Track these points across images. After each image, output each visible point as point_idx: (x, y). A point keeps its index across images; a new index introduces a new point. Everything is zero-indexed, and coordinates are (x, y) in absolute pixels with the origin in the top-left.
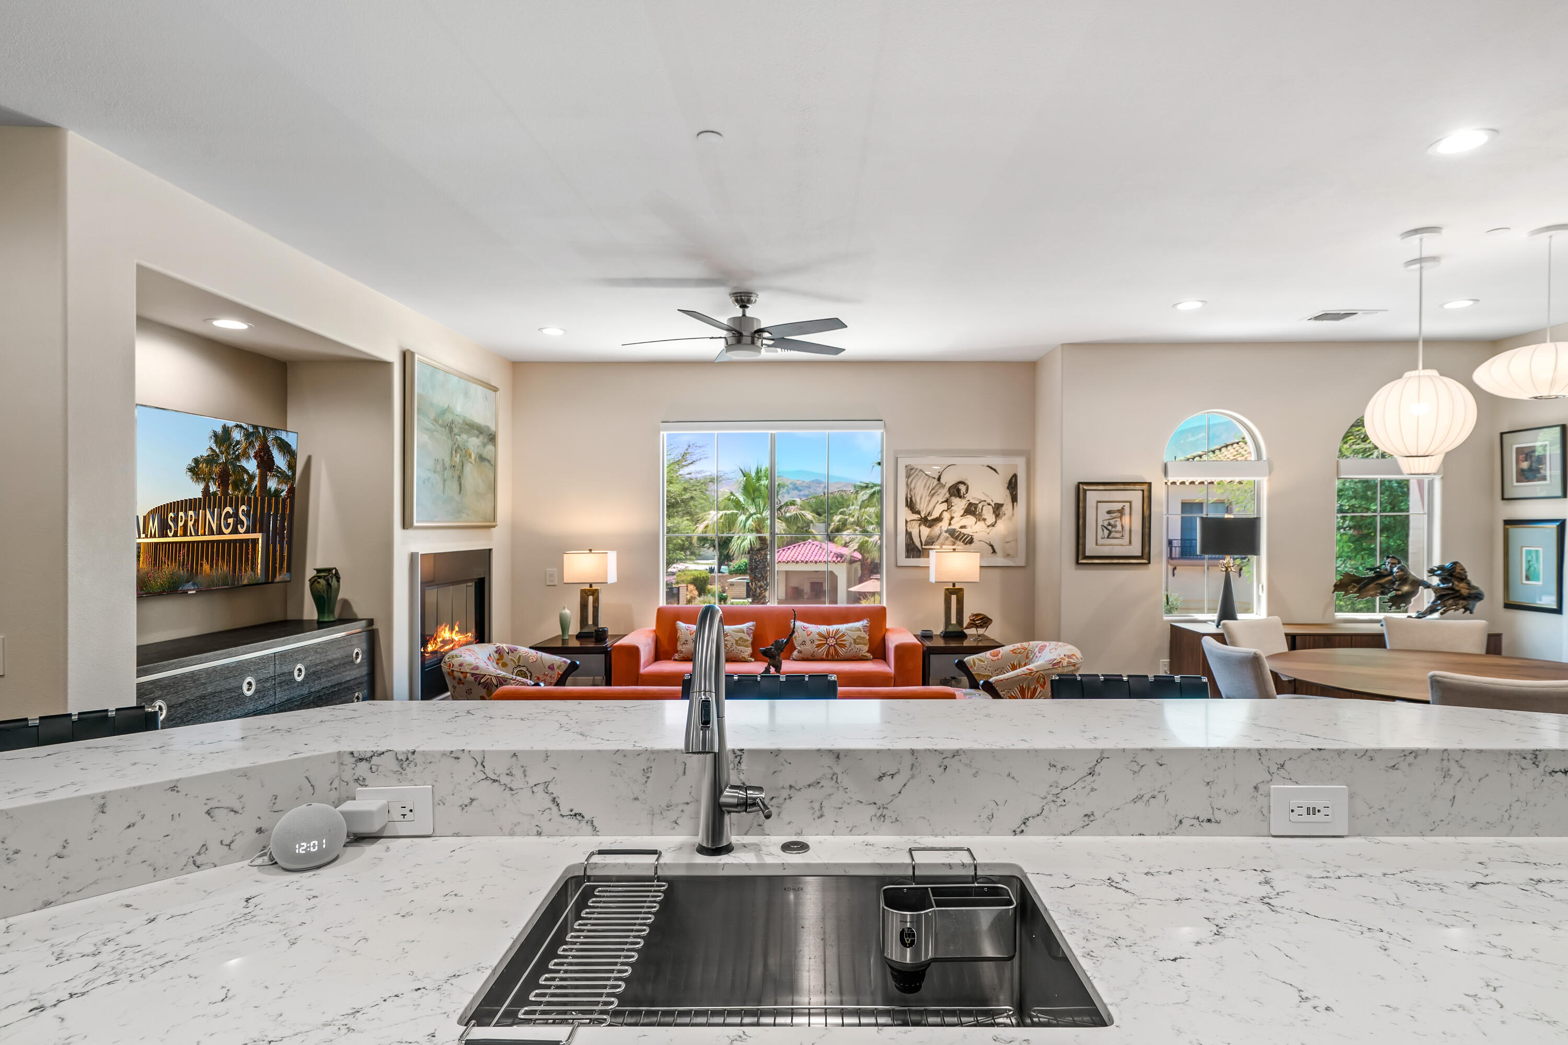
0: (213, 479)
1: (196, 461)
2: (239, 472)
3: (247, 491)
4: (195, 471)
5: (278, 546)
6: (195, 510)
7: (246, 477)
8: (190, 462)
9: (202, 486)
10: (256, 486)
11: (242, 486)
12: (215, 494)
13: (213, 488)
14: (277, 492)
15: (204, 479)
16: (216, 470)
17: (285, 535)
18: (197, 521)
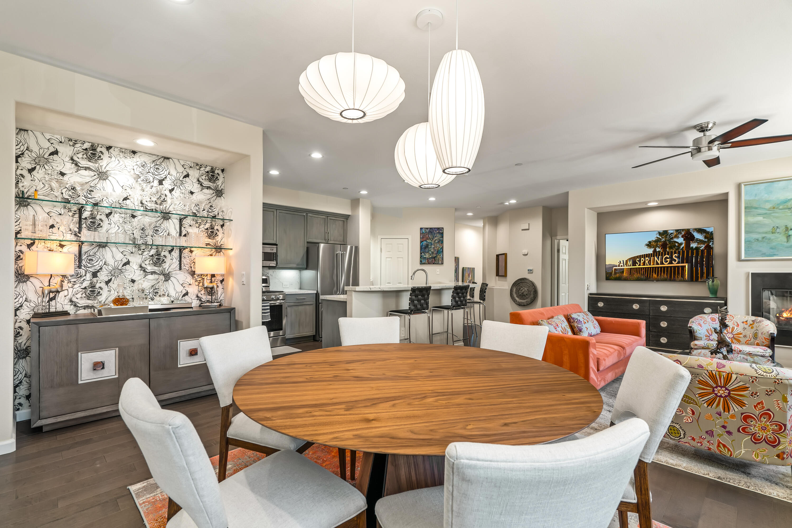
0: (658, 247)
1: (650, 242)
2: (672, 243)
3: (678, 249)
4: (649, 245)
5: (699, 269)
6: (649, 257)
7: (677, 244)
8: (647, 243)
9: (652, 249)
10: (683, 247)
11: (674, 247)
12: (659, 252)
13: (658, 249)
14: (697, 249)
15: (654, 247)
16: (660, 244)
17: (704, 264)
18: (650, 261)
